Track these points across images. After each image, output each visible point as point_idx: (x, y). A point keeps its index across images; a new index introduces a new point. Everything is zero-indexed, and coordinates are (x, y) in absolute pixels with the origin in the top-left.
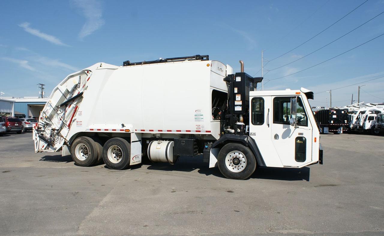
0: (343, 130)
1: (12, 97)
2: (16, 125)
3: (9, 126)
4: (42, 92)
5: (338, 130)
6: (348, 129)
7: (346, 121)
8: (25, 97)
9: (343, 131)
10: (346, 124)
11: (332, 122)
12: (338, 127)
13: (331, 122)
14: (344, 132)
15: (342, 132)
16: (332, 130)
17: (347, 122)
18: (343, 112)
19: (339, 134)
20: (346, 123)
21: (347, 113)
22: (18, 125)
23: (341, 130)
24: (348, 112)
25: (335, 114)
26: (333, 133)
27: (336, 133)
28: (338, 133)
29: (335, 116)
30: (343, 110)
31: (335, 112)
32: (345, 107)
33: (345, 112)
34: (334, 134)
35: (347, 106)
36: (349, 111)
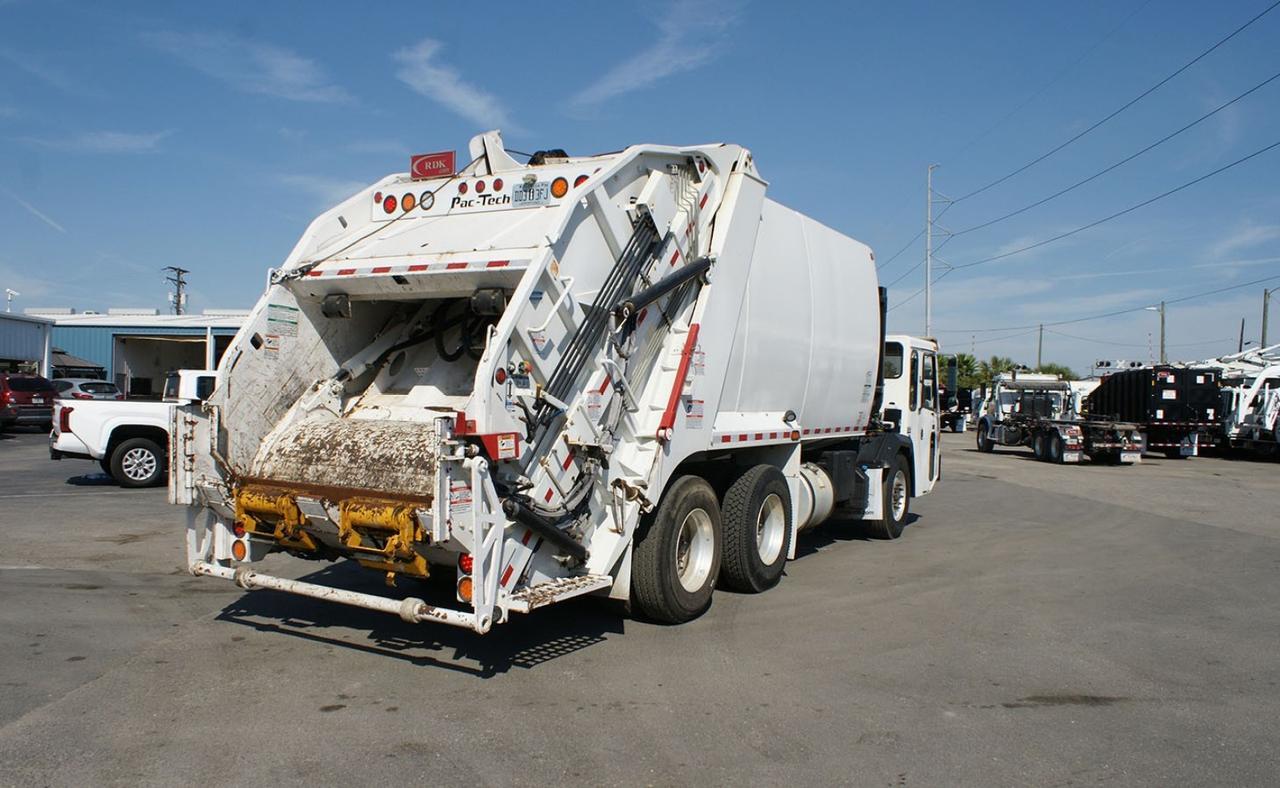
0: (1199, 443)
1: (69, 311)
2: (34, 401)
3: (11, 403)
4: (179, 296)
5: (1182, 445)
6: (1218, 441)
7: (1211, 412)
8: (111, 311)
9: (1200, 449)
10: (1210, 421)
11: (1160, 414)
12: (1182, 434)
13: (1155, 415)
14: (1202, 453)
15: (1195, 453)
16: (1161, 445)
17: (1214, 415)
18: (1200, 380)
19: (1184, 457)
20: (1211, 417)
21: (1216, 383)
22: (42, 401)
23: (1192, 443)
24: (1218, 378)
25: (1170, 387)
26: (1163, 455)
27: (1174, 454)
28: (1182, 453)
29: (1169, 395)
30: (1201, 372)
31: (1171, 379)
32: (1213, 363)
33: (1207, 378)
34: (1168, 457)
35: (1218, 360)
36: (1224, 376)
